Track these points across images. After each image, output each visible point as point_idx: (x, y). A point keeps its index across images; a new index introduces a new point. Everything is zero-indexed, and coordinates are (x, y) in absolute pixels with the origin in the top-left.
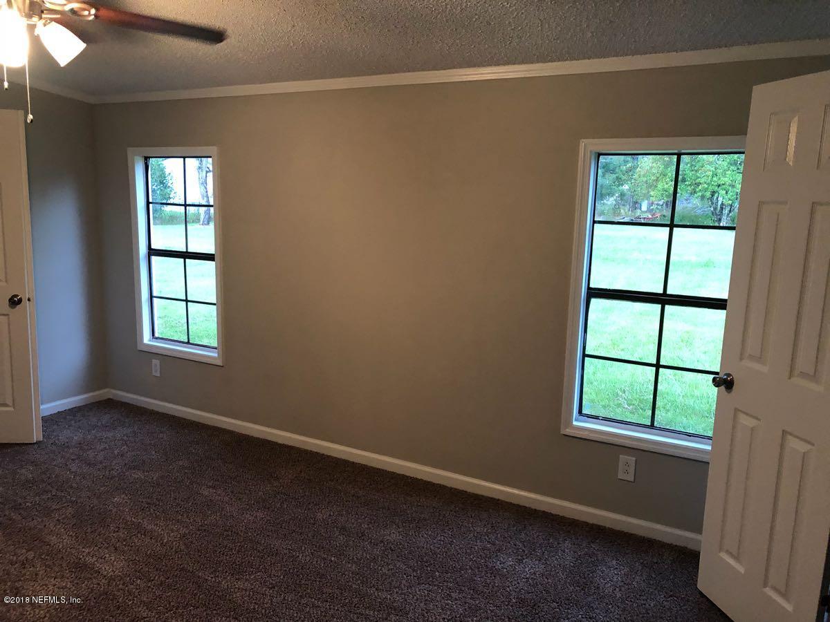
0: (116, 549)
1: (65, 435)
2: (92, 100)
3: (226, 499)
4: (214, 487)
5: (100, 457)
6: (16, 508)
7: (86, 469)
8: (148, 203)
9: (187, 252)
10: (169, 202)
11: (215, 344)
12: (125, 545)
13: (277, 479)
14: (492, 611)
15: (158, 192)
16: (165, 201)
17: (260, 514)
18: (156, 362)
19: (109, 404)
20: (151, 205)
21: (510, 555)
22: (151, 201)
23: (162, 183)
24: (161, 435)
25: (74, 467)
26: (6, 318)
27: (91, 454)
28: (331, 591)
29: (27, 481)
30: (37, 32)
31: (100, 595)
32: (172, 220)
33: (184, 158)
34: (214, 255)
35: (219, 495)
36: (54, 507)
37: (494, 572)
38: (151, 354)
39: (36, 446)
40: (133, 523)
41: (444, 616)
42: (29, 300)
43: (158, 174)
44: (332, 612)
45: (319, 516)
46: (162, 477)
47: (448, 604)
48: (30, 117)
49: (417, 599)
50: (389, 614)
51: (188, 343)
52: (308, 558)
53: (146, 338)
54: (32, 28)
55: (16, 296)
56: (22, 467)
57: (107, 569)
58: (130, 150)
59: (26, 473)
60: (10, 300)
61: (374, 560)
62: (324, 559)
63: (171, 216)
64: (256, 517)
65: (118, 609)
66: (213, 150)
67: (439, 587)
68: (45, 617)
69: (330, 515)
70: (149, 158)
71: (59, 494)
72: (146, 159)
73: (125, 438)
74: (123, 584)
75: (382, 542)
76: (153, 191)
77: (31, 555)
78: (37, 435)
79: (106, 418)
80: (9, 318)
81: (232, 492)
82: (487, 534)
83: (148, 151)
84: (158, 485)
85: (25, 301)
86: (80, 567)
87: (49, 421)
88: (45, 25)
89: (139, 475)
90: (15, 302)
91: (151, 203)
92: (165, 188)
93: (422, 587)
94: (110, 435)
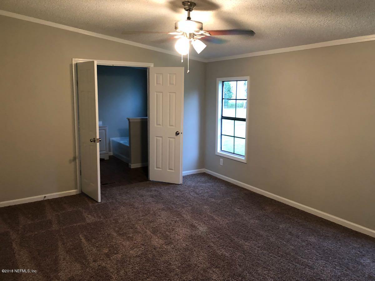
0: (204, 223)
1: (189, 183)
2: (206, 61)
3: (244, 214)
4: (240, 209)
5: (200, 192)
6: (174, 204)
7: (196, 195)
8: (223, 99)
9: (235, 118)
10: (231, 98)
11: (244, 155)
12: (207, 222)
13: (265, 210)
14: (354, 277)
15: (227, 95)
16: (230, 98)
17: (257, 221)
18: (221, 160)
19: (204, 174)
20: (223, 100)
21: (369, 258)
22: (223, 98)
23: (229, 91)
24: (222, 188)
25: (192, 194)
26: (174, 139)
27: (197, 190)
28: (282, 254)
29: (177, 196)
30: (192, 43)
31: (199, 236)
32: (232, 106)
33: (237, 81)
34: (245, 119)
35: (242, 212)
36: (185, 206)
37: (359, 263)
38: (220, 157)
39: (180, 185)
40: (210, 216)
41: (331, 274)
42: (181, 133)
43: (228, 87)
44: (281, 261)
45: (281, 226)
46: (221, 202)
47: (333, 270)
48: (188, 71)
49: (320, 265)
50: (306, 267)
51: (234, 153)
52: (274, 240)
53: (219, 150)
54: (191, 42)
55: (178, 132)
56: (176, 192)
57: (201, 229)
58: (218, 79)
59: (177, 194)
60: (176, 133)
61: (302, 247)
62: (281, 242)
63: (232, 105)
64: (255, 222)
65: (204, 242)
66: (248, 78)
67: (330, 263)
68: (181, 239)
69: (285, 227)
70: (224, 81)
71: (187, 202)
72: (223, 82)
73: (209, 187)
74: (206, 234)
75: (307, 241)
76: (225, 94)
77: (178, 219)
78: (181, 182)
79: (203, 179)
80: (175, 139)
81: (247, 212)
82: (359, 248)
83: (224, 79)
84: (220, 204)
85: (180, 133)
86: (192, 226)
87: (185, 177)
88: (195, 40)
89: (213, 200)
90: (177, 134)
91: (224, 99)
92: (230, 93)
93: (322, 261)
94: (204, 185)
